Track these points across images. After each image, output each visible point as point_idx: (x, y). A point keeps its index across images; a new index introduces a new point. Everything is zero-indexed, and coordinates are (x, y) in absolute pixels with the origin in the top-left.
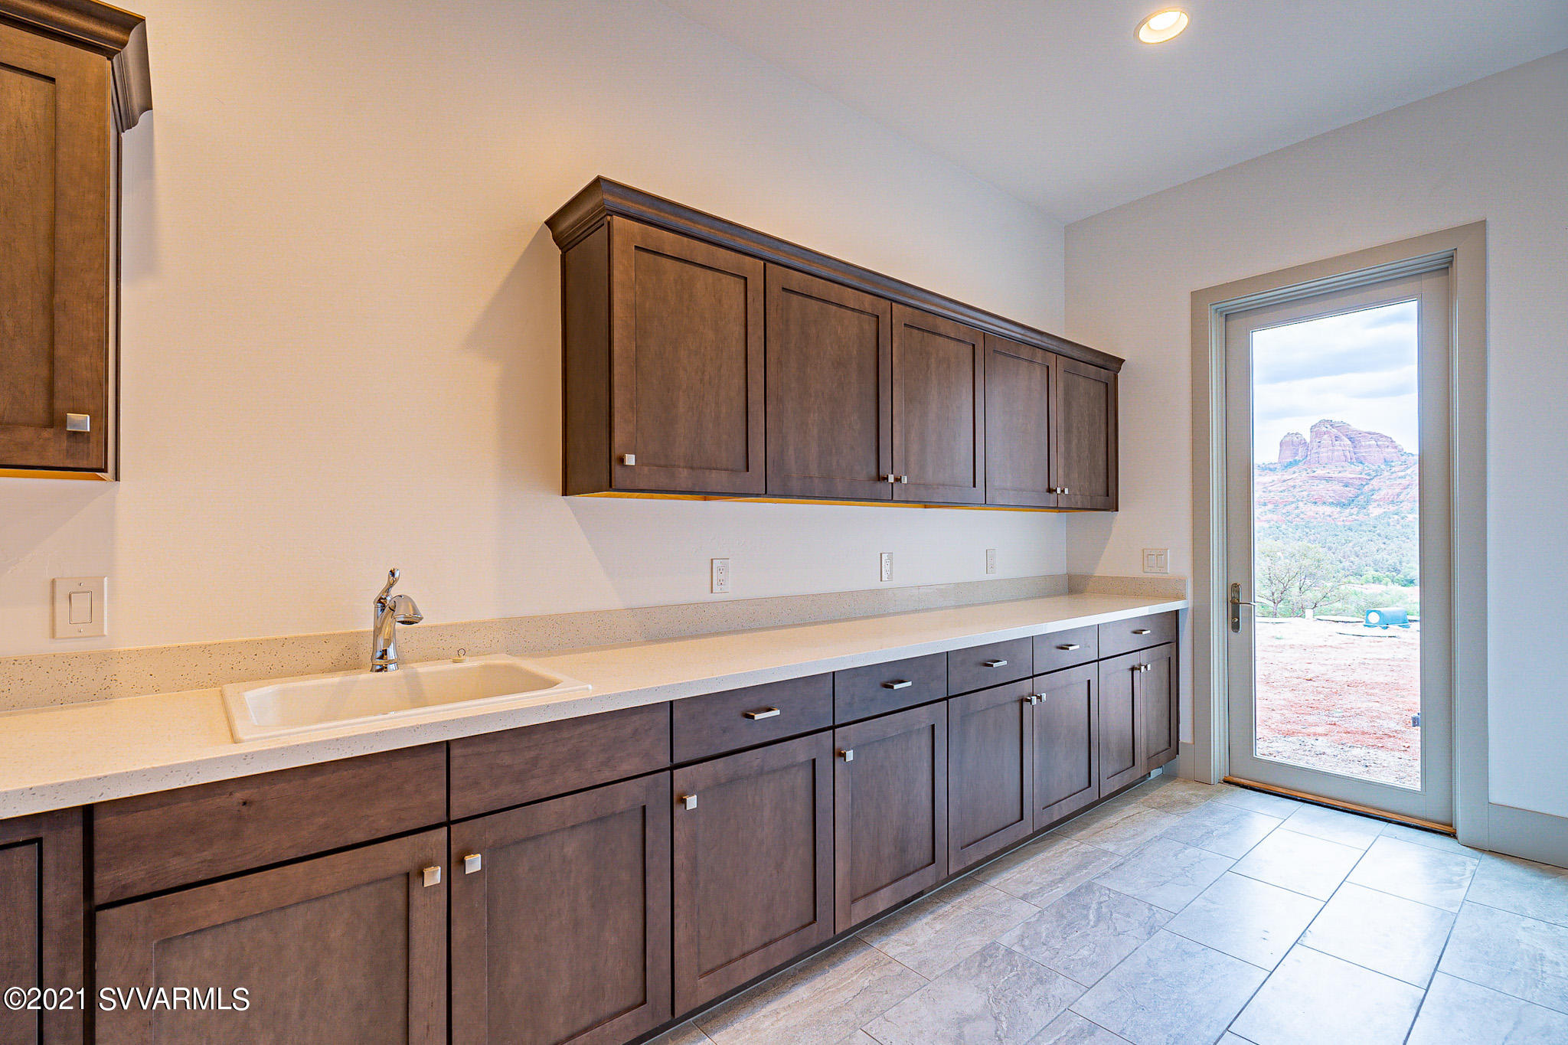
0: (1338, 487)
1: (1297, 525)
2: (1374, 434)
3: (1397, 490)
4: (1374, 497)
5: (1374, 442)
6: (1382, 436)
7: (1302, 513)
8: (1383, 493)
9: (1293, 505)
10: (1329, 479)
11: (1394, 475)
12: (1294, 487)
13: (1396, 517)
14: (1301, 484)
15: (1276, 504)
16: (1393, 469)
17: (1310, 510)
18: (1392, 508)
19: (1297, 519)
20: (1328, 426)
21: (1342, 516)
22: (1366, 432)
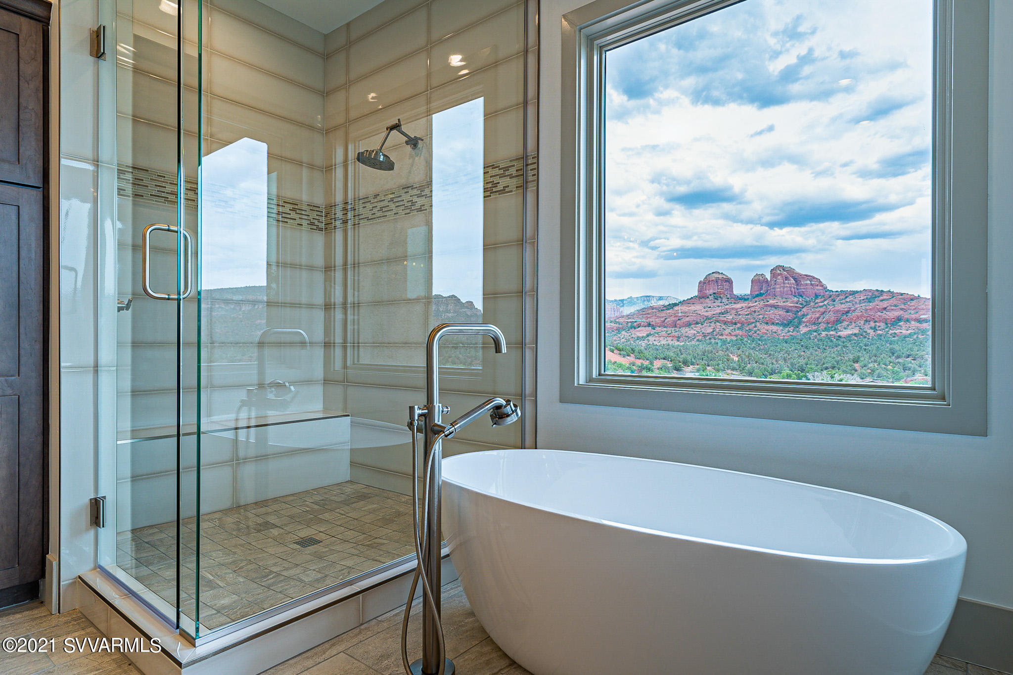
0: (782, 312)
1: (754, 339)
2: (809, 276)
3: (818, 315)
4: (803, 320)
5: (809, 282)
6: (814, 278)
7: (758, 330)
8: (809, 317)
9: (753, 325)
10: (776, 307)
11: (819, 305)
12: (755, 312)
13: (815, 333)
14: (759, 310)
15: (742, 323)
16: (817, 301)
17: (765, 328)
18: (814, 328)
19: (755, 335)
20: (781, 270)
21: (783, 332)
22: (804, 275)
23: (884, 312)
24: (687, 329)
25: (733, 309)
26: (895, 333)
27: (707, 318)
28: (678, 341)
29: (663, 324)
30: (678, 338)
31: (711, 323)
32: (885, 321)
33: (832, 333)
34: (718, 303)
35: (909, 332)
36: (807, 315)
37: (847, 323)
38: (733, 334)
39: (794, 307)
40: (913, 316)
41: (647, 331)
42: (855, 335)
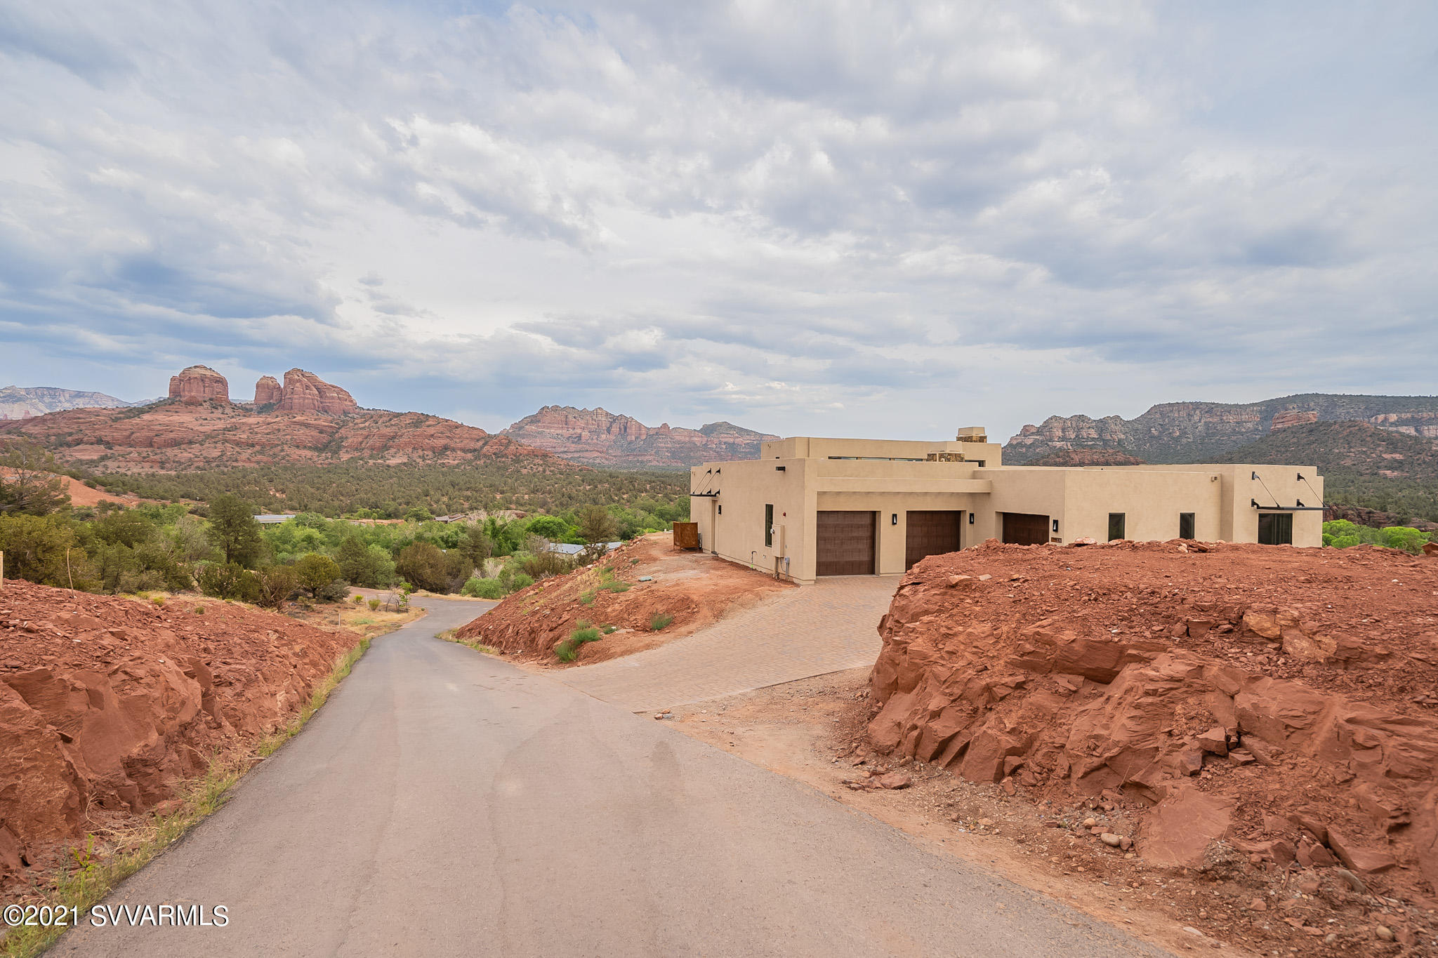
0: (315, 433)
2: (336, 387)
3: (360, 439)
4: (343, 444)
5: (336, 395)
6: (342, 390)
7: (288, 455)
8: (349, 440)
9: (279, 448)
10: (307, 426)
11: (356, 426)
12: (279, 430)
13: (361, 462)
14: (285, 428)
15: (263, 446)
16: (356, 421)
17: (295, 453)
18: (357, 454)
19: (283, 462)
20: (300, 375)
21: (321, 459)
22: (330, 385)
23: (432, 439)
24: (176, 451)
25: (243, 424)
26: (443, 463)
27: (208, 436)
28: (162, 468)
29: (129, 442)
30: (162, 465)
31: (216, 443)
32: (433, 449)
33: (379, 461)
34: (218, 413)
35: (456, 462)
36: (347, 438)
37: (395, 450)
38: (252, 459)
39: (326, 426)
40: (459, 445)
41: (97, 451)
42: (405, 464)
